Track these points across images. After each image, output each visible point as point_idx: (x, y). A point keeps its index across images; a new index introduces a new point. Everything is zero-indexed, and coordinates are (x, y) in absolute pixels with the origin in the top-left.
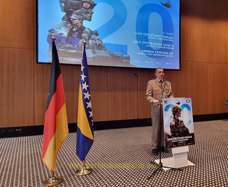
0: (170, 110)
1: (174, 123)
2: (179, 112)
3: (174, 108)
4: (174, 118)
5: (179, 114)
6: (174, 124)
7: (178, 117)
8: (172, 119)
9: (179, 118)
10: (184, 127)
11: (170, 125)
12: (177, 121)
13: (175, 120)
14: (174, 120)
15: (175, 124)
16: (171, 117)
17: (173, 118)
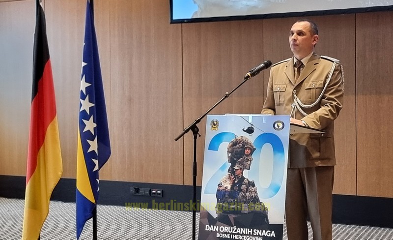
0: (224, 147)
1: (228, 185)
2: (247, 156)
3: (235, 144)
4: (232, 171)
5: (248, 160)
6: (229, 188)
7: (242, 169)
8: (226, 173)
9: (246, 174)
10: (256, 200)
11: (218, 191)
12: (238, 181)
13: (233, 177)
14: (230, 178)
15: (232, 188)
16: (222, 168)
17: (229, 170)
